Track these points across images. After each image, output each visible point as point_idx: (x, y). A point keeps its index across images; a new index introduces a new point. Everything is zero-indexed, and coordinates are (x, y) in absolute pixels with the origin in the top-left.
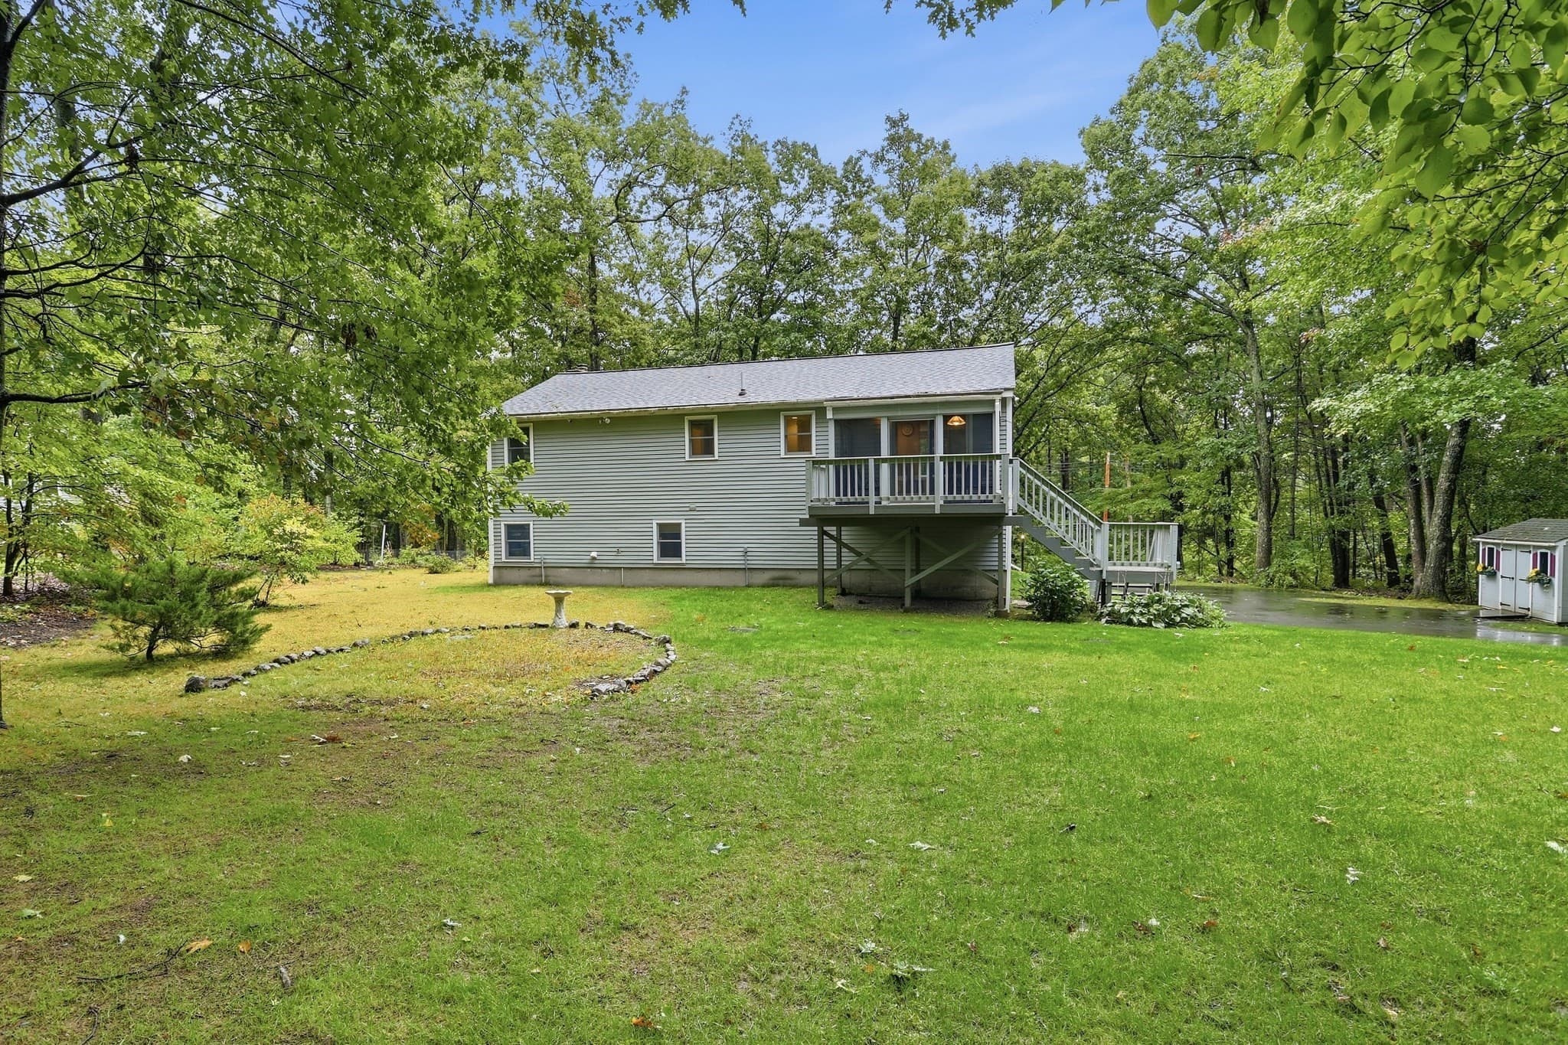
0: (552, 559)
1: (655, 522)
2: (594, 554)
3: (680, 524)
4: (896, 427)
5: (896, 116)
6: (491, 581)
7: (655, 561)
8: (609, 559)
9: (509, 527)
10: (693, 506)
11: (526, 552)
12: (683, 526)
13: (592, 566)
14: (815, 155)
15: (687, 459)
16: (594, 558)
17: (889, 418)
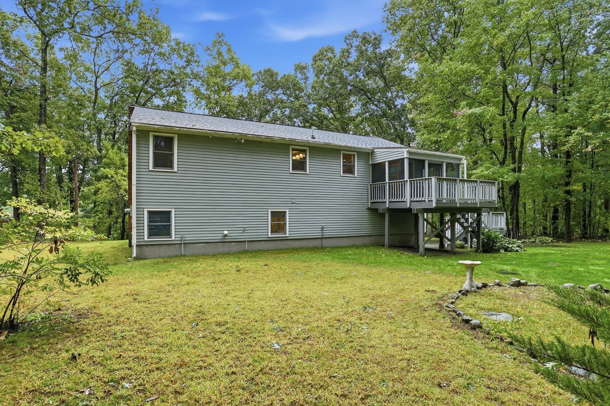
0: (192, 237)
1: (269, 211)
2: (226, 232)
3: (284, 212)
7: (270, 236)
8: (236, 235)
9: (151, 214)
10: (293, 201)
12: (288, 213)
13: (224, 241)
15: (291, 172)
16: (226, 235)
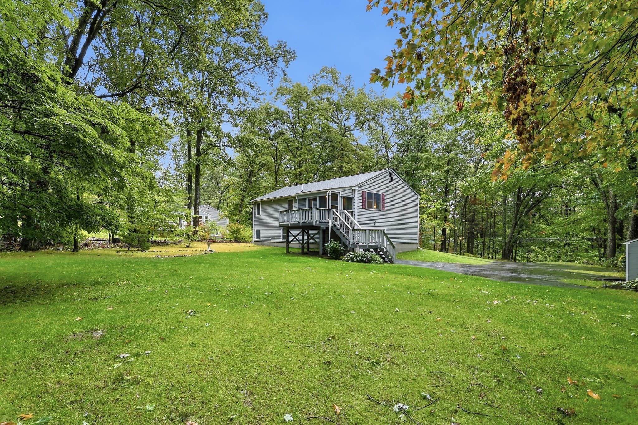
0: (264, 240)
1: (282, 229)
9: (256, 230)
11: (259, 238)
13: (271, 242)
16: (271, 239)
17: (308, 198)
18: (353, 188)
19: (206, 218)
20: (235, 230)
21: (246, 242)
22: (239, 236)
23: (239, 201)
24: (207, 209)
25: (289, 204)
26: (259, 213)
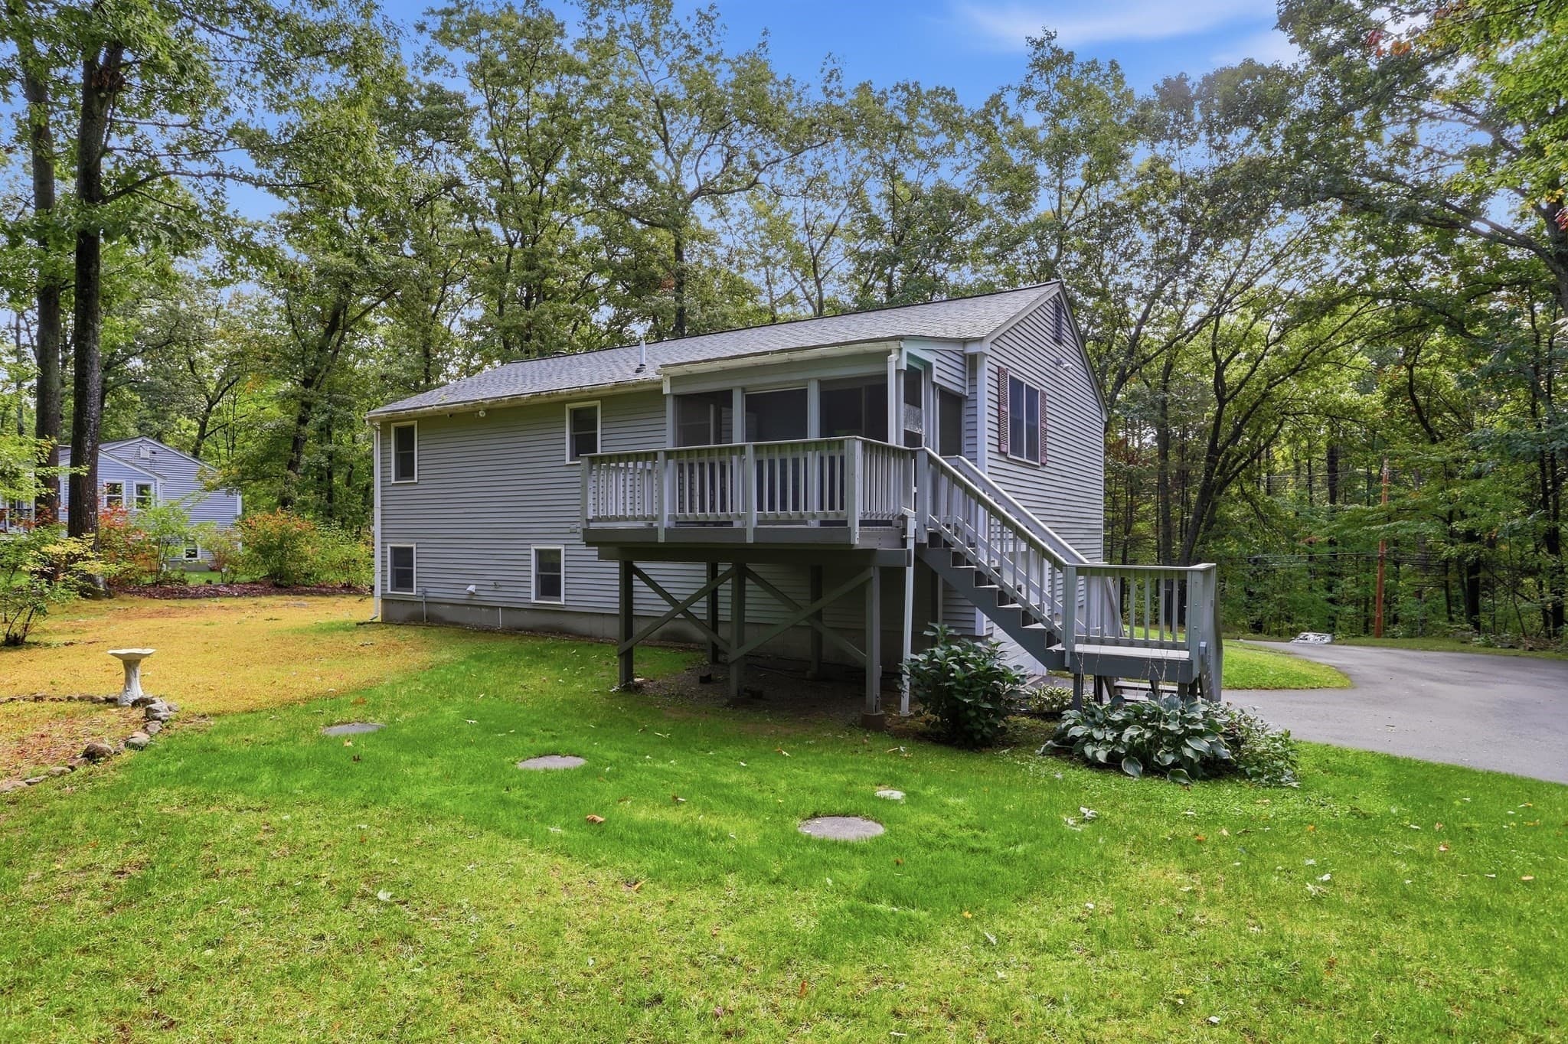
0: (434, 593)
1: (533, 548)
2: (472, 588)
3: (559, 551)
4: (754, 403)
5: (1039, 35)
6: (379, 619)
7: (533, 600)
8: (488, 595)
9: (394, 550)
11: (409, 585)
12: (563, 554)
13: (471, 603)
14: (954, 99)
15: (568, 462)
16: (472, 594)
17: (744, 390)
18: (971, 349)
19: (142, 489)
20: (275, 541)
21: (324, 591)
22: (293, 566)
23: (289, 420)
24: (145, 453)
25: (575, 427)
26: (405, 469)
